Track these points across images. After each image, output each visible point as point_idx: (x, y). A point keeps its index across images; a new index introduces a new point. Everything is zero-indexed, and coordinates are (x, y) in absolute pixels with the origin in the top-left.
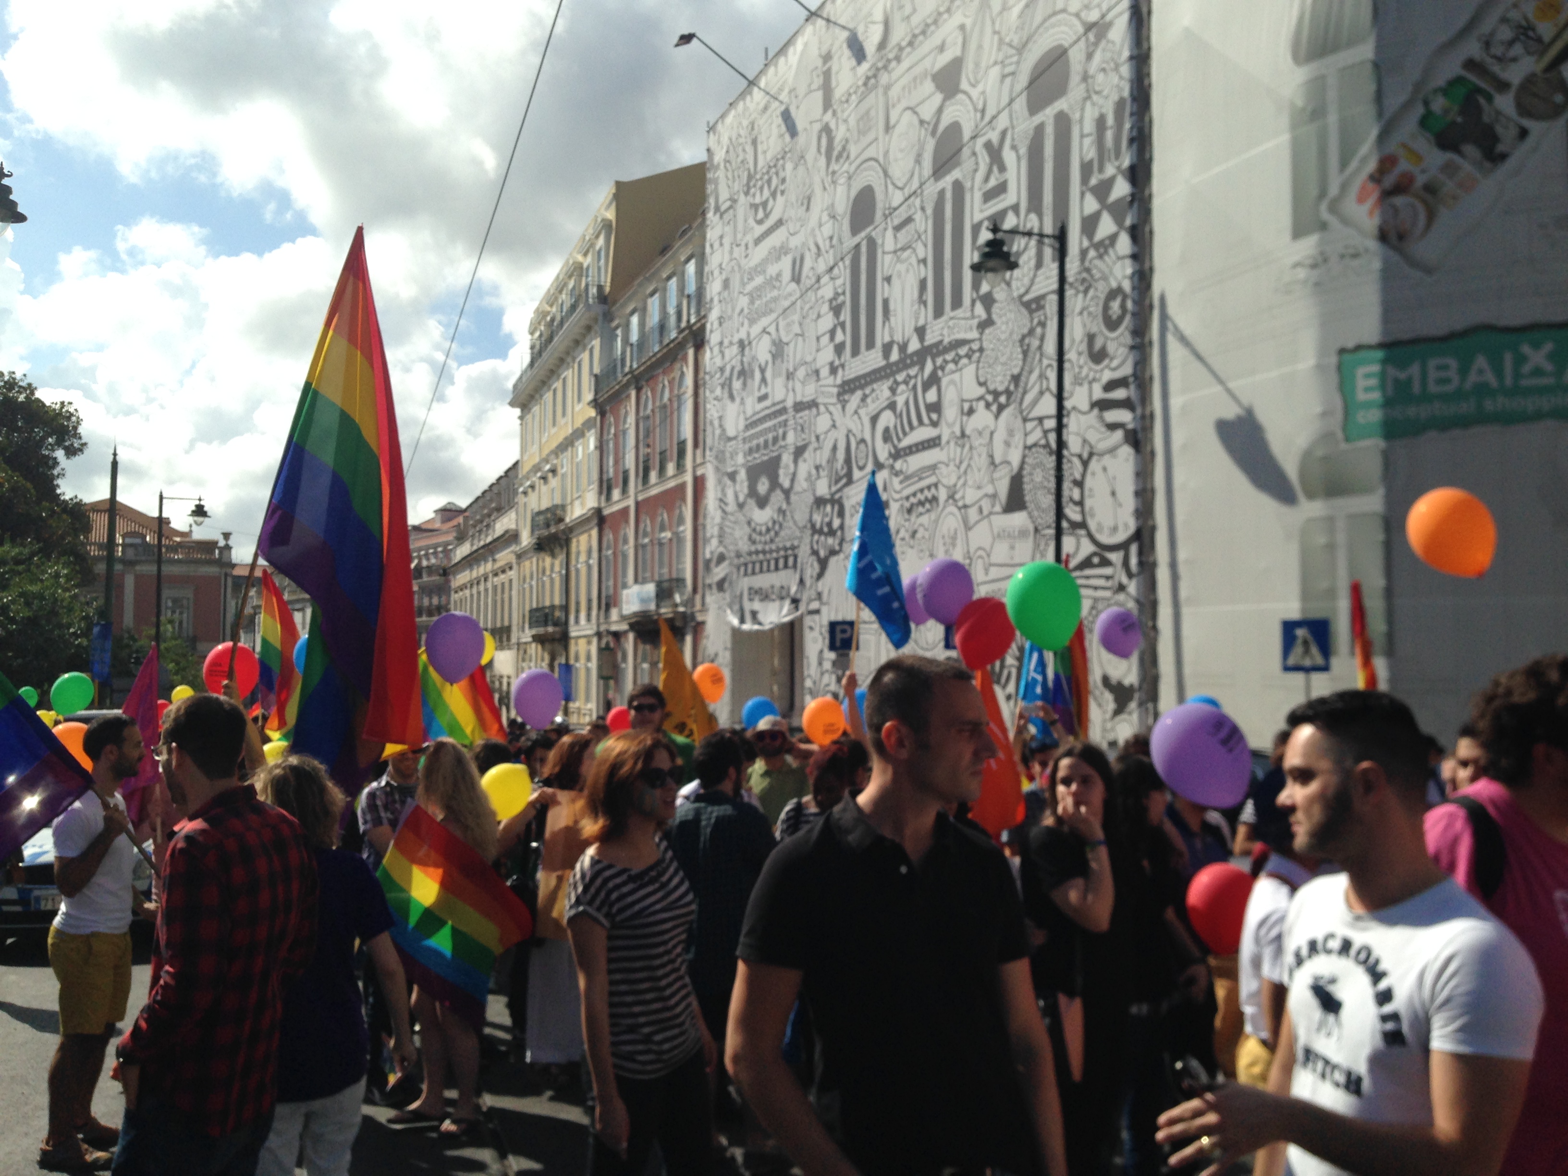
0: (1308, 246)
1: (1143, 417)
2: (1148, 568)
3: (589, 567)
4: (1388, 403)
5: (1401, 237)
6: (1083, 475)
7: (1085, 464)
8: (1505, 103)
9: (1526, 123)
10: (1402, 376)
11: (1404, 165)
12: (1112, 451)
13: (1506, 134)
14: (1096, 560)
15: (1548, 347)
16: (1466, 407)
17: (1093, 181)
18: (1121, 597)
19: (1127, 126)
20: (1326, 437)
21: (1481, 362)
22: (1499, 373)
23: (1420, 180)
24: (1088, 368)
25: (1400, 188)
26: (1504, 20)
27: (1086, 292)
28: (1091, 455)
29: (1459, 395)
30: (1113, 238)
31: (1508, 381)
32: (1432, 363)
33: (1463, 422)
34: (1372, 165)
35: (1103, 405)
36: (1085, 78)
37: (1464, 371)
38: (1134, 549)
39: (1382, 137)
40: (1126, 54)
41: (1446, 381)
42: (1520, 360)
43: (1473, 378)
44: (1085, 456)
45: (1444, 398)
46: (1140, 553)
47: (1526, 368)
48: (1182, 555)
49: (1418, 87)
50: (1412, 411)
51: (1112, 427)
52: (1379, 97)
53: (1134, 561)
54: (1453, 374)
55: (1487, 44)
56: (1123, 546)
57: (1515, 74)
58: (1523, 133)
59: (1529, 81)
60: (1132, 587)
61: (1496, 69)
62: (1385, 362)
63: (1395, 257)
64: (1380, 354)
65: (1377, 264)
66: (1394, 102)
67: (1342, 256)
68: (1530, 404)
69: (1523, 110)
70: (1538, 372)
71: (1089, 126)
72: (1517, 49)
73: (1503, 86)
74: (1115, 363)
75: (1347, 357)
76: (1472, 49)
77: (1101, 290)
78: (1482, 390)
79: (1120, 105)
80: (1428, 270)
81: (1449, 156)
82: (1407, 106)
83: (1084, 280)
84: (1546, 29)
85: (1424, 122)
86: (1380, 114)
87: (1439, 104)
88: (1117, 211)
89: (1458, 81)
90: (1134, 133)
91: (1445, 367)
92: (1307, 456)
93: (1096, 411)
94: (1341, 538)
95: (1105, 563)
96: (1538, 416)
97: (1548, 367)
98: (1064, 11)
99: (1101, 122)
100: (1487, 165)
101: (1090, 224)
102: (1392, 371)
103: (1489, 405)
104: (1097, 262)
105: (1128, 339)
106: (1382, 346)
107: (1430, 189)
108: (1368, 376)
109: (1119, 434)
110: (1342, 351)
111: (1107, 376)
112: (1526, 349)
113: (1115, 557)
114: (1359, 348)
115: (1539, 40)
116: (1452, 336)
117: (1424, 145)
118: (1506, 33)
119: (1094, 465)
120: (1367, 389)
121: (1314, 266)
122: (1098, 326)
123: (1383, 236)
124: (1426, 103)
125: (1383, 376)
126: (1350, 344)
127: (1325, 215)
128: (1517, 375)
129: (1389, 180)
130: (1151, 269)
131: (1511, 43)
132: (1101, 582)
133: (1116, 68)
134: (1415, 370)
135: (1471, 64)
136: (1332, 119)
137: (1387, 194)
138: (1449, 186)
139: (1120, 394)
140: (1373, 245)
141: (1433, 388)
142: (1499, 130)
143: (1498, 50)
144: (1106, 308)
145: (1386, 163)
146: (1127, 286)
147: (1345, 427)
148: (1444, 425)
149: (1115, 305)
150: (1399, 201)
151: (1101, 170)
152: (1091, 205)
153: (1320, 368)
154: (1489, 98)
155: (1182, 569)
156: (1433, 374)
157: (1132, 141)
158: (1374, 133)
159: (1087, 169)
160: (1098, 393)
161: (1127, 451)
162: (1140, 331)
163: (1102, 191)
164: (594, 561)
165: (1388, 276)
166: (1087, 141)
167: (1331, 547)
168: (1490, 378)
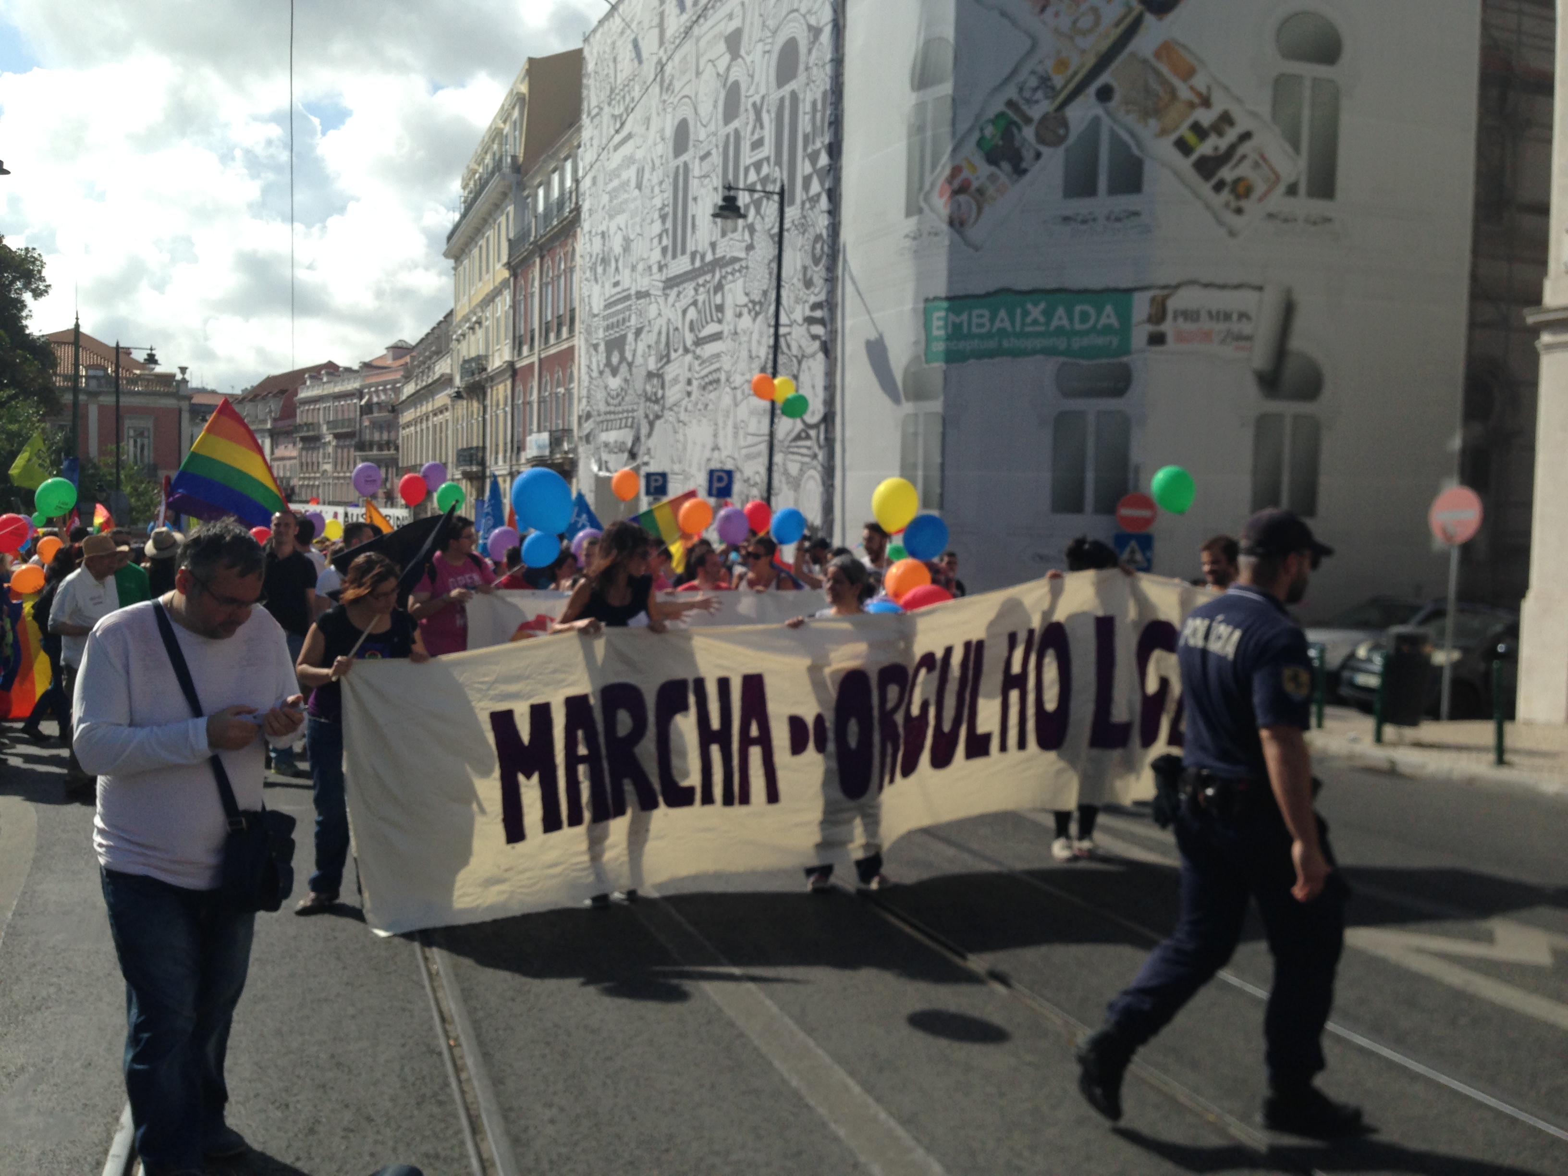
0: (911, 224)
1: (831, 332)
2: (830, 442)
3: (505, 412)
4: (949, 338)
5: (962, 224)
6: (799, 371)
7: (800, 363)
8: (1029, 133)
9: (1043, 149)
10: (958, 320)
11: (966, 174)
12: (813, 355)
13: (1028, 155)
14: (803, 435)
15: (1042, 305)
16: (992, 344)
17: (809, 150)
18: (815, 463)
19: (828, 112)
20: (916, 359)
21: (1003, 313)
22: (1013, 324)
23: (975, 185)
24: (803, 293)
25: (962, 189)
26: (1033, 72)
27: (803, 233)
28: (803, 356)
29: (989, 335)
30: (818, 195)
31: (1018, 329)
32: (976, 312)
33: (991, 354)
34: (947, 172)
35: (810, 321)
36: (807, 69)
37: (992, 320)
38: (822, 427)
39: (955, 150)
40: (828, 57)
41: (981, 325)
42: (1026, 313)
43: (998, 324)
44: (800, 356)
45: (981, 337)
46: (826, 431)
47: (1029, 320)
48: (848, 434)
49: (977, 117)
50: (962, 345)
51: (815, 337)
52: (954, 123)
53: (822, 437)
54: (985, 320)
55: (1021, 90)
56: (816, 426)
57: (1036, 112)
58: (1038, 155)
59: (1045, 118)
60: (820, 457)
61: (1025, 107)
62: (948, 310)
63: (957, 237)
64: (945, 304)
65: (947, 242)
66: (963, 127)
67: (930, 234)
68: (1029, 344)
69: (1041, 140)
70: (1035, 322)
71: (808, 108)
72: (1039, 95)
73: (1028, 120)
74: (817, 290)
75: (930, 305)
76: (1011, 92)
77: (811, 234)
78: (1002, 332)
79: (825, 93)
80: (976, 249)
81: (993, 169)
82: (970, 130)
83: (803, 225)
84: (1058, 81)
85: (980, 143)
86: (954, 134)
87: (989, 131)
88: (822, 174)
89: (1001, 115)
90: (833, 118)
91: (981, 316)
92: (906, 370)
93: (806, 325)
94: (921, 429)
95: (808, 437)
96: (1034, 352)
97: (1042, 319)
98: (797, 10)
99: (814, 104)
100: (1015, 177)
101: (807, 181)
102: (952, 317)
103: (1006, 344)
104: (810, 212)
105: (823, 274)
106: (948, 299)
107: (980, 191)
108: (939, 319)
109: (817, 344)
110: (927, 300)
111: (813, 299)
112: (1029, 306)
113: (813, 433)
114: (936, 299)
115: (1053, 88)
116: (988, 295)
117: (978, 160)
118: (1033, 82)
119: (804, 365)
120: (938, 328)
121: (915, 238)
122: (809, 262)
123: (951, 223)
124: (982, 130)
125: (946, 319)
126: (931, 296)
127: (922, 204)
128: (1023, 324)
129: (957, 183)
130: (839, 223)
131: (1035, 90)
132: (804, 451)
133: (823, 66)
134: (964, 317)
135: (1010, 104)
136: (929, 134)
137: (956, 192)
138: (991, 191)
139: (818, 314)
140: (945, 227)
141: (975, 330)
142: (1024, 152)
143: (1027, 94)
144: (814, 248)
145: (956, 171)
146: (825, 233)
147: (926, 354)
148: (980, 355)
149: (818, 246)
150: (962, 198)
151: (814, 143)
152: (808, 169)
153: (914, 310)
154: (1019, 129)
155: (847, 444)
156: (975, 320)
157: (830, 124)
158: (949, 149)
159: (806, 137)
160: (808, 313)
161: (821, 356)
162: (831, 268)
163: (813, 158)
164: (508, 409)
165: (953, 251)
166: (807, 117)
167: (916, 434)
168: (1007, 324)
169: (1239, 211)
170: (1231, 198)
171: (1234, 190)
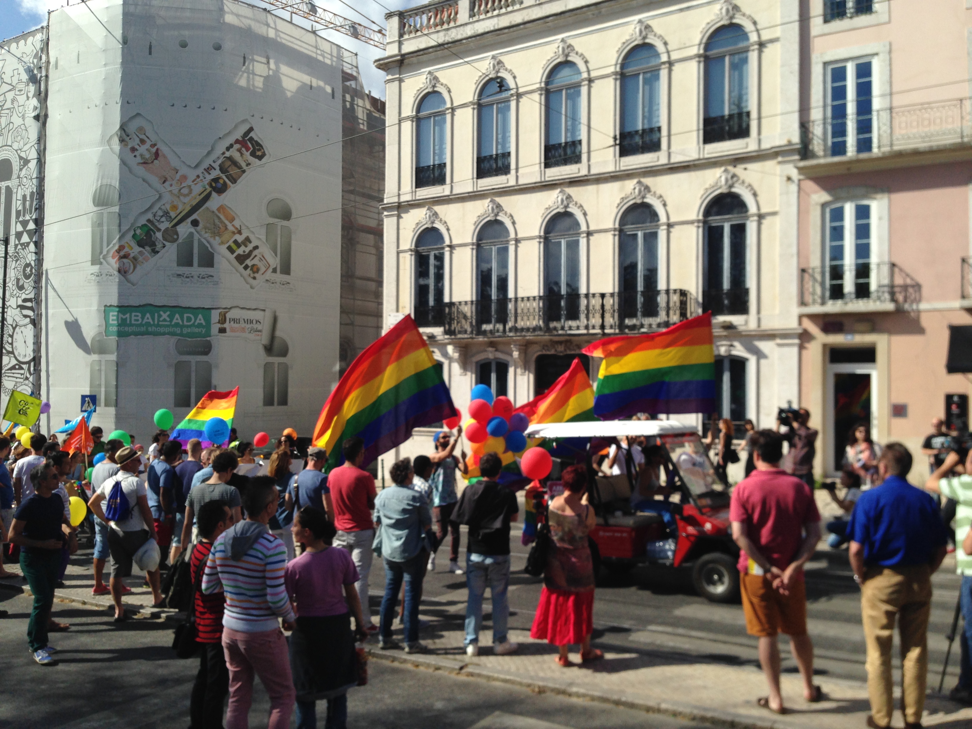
0: (96, 268)
1: (38, 314)
2: (37, 371)
4: (119, 325)
5: (125, 272)
6: (13, 333)
7: (14, 329)
8: (159, 235)
9: (165, 242)
10: (124, 317)
11: (127, 250)
12: (25, 325)
13: (159, 246)
14: (17, 367)
15: (168, 313)
16: (143, 329)
17: (21, 219)
18: (27, 382)
19: (35, 203)
20: (100, 333)
21: (148, 315)
22: (153, 319)
23: (132, 255)
24: (16, 292)
25: (125, 256)
26: (160, 209)
27: (17, 261)
28: (16, 326)
29: (141, 325)
30: (28, 244)
31: (156, 322)
32: (133, 314)
33: (142, 334)
34: (117, 247)
35: (22, 307)
36: (19, 177)
37: (143, 318)
38: (32, 364)
39: (120, 238)
40: (35, 176)
41: (138, 320)
42: (159, 316)
43: (145, 320)
44: (14, 326)
45: (137, 325)
46: (35, 366)
47: (161, 319)
48: (50, 368)
49: (132, 225)
50: (126, 329)
51: (26, 316)
52: (120, 226)
53: (32, 369)
54: (139, 318)
55: (155, 216)
56: (28, 363)
57: (163, 227)
58: (164, 246)
59: (167, 229)
60: (31, 379)
61: (157, 224)
62: (118, 312)
63: (123, 278)
64: (117, 309)
65: (117, 280)
66: (124, 228)
67: (107, 275)
68: (162, 330)
69: (165, 239)
70: (165, 320)
71: (20, 197)
72: (163, 219)
73: (159, 230)
74: (27, 292)
75: (107, 308)
76: (150, 216)
77: (23, 262)
78: (148, 324)
79: (32, 193)
80: (133, 285)
81: (141, 249)
82: (129, 230)
83: (15, 256)
84: (173, 214)
85: (134, 236)
86: (120, 231)
87: (138, 232)
88: (31, 234)
89: (144, 225)
90: (37, 206)
91: (138, 316)
92: (93, 339)
93: (19, 309)
94: (103, 368)
95: (21, 368)
96: (164, 334)
97: (168, 319)
98: (11, 146)
99: (24, 197)
100: (153, 254)
101: (19, 235)
102: (121, 315)
103: (150, 329)
104: (21, 251)
105: (32, 284)
106: (118, 306)
107: (135, 258)
108: (113, 316)
109: (28, 320)
110: (106, 306)
111: (24, 296)
112: (161, 313)
113: (25, 366)
114: (111, 306)
115: (170, 217)
116: (140, 306)
117: (133, 244)
118: (160, 213)
119: (17, 329)
120: (113, 320)
121: (98, 276)
122: (21, 277)
123: (119, 271)
124: (135, 231)
125: (118, 316)
126: (108, 305)
127: (102, 260)
128: (159, 321)
129: (122, 253)
130: (43, 259)
131: (162, 216)
132: (19, 376)
133: (31, 179)
134: (128, 315)
135: (149, 221)
136: (105, 228)
137: (121, 258)
138: (140, 259)
139: (29, 304)
140: (116, 273)
141: (133, 322)
142: (157, 244)
143: (158, 218)
144: (24, 270)
145: (121, 248)
146: (33, 263)
147: (105, 332)
148: (136, 334)
149: (28, 270)
150: (125, 260)
151: (24, 216)
152: (20, 228)
153: (98, 310)
154: (155, 233)
155: (50, 373)
156: (133, 318)
157: (36, 209)
158: (118, 237)
159: (18, 213)
160: (20, 302)
161: (31, 326)
162: (38, 281)
163: (25, 224)
165: (120, 284)
166: (19, 203)
167: (100, 370)
168: (150, 320)
169: (254, 278)
170: (251, 272)
171: (251, 269)
